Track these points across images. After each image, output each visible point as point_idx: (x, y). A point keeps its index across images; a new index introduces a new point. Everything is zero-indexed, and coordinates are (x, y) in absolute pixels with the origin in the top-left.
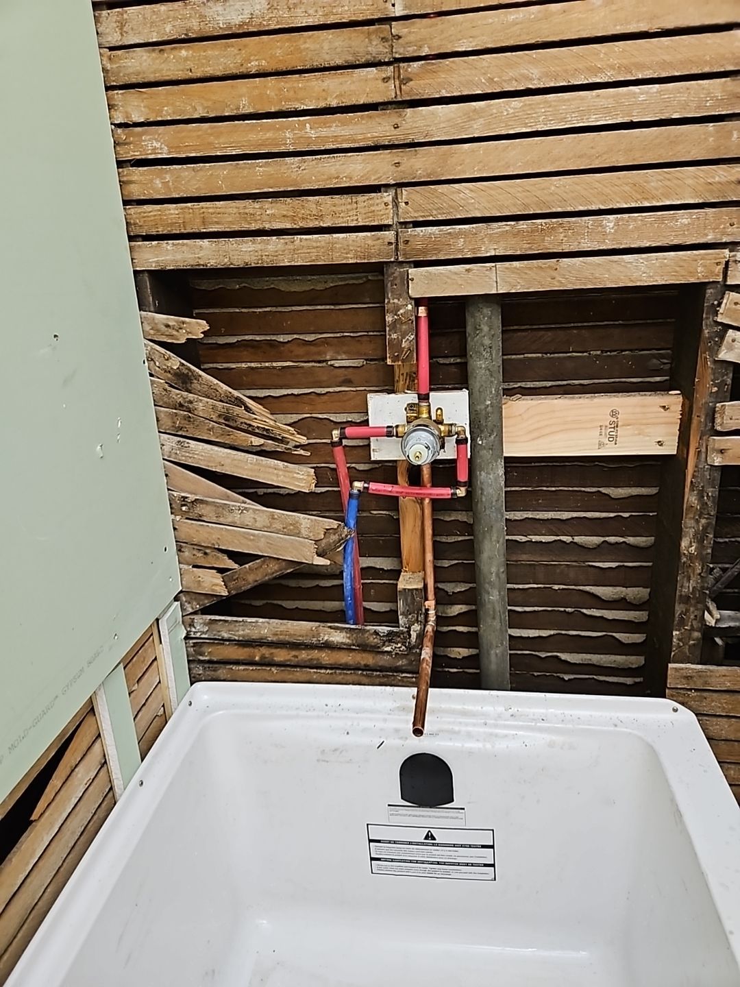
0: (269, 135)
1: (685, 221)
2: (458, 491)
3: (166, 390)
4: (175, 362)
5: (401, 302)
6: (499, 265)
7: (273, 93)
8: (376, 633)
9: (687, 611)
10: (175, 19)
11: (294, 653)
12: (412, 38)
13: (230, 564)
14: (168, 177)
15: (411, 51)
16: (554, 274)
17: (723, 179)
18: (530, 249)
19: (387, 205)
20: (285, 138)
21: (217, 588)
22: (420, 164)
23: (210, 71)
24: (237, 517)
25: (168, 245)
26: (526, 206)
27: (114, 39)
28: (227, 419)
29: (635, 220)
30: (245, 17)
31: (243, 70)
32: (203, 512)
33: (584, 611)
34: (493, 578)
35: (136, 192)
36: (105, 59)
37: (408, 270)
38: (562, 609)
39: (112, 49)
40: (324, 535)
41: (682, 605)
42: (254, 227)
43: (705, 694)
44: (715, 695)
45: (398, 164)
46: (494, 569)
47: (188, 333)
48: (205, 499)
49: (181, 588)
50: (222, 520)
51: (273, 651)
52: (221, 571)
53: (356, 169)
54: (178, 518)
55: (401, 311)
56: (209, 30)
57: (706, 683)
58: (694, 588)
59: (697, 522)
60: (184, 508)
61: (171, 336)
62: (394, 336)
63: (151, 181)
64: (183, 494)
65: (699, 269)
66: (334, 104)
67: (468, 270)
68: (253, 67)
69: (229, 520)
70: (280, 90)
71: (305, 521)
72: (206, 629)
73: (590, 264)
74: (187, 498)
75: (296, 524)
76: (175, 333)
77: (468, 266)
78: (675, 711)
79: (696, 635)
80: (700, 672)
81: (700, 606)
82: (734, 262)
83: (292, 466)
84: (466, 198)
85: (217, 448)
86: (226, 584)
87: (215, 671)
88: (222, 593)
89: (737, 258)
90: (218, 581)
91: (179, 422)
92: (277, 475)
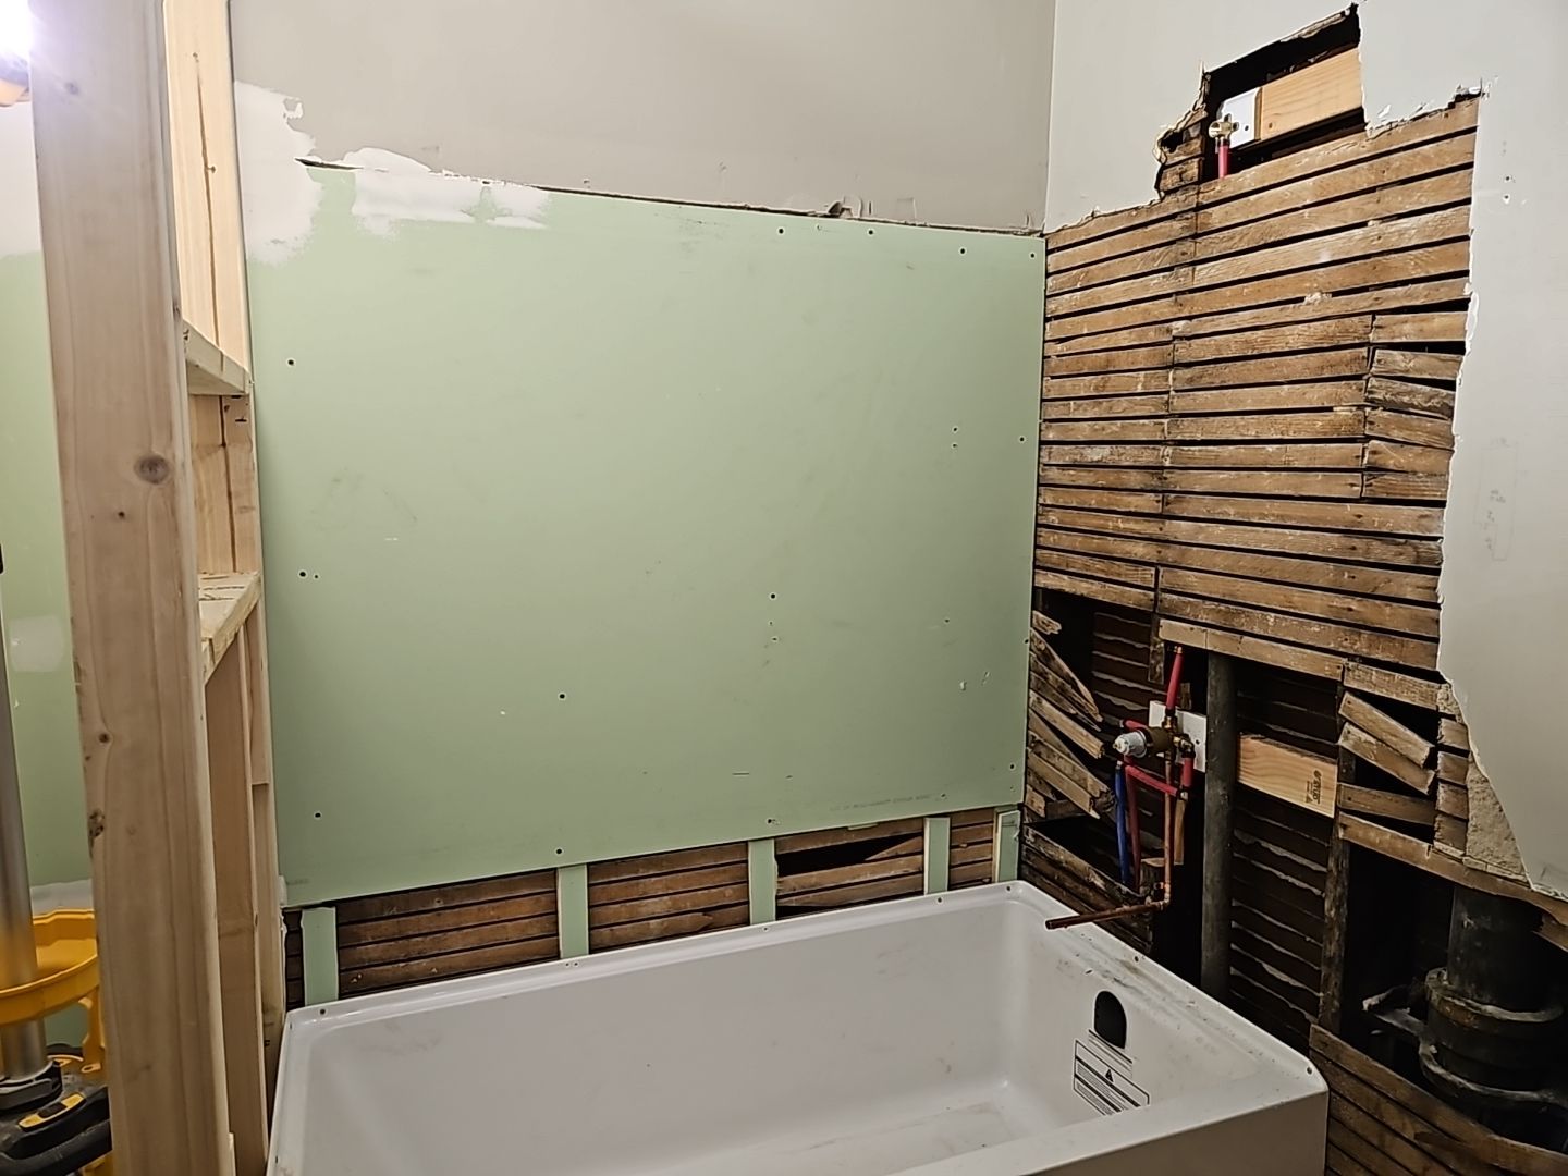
0: (1102, 522)
1: (1317, 630)
2: (1182, 794)
3: (1036, 662)
4: (1044, 645)
5: (1157, 640)
6: (1209, 630)
7: (1106, 499)
8: (1120, 889)
10: (1076, 454)
11: (1076, 884)
12: (1172, 480)
13: (1050, 796)
15: (1171, 487)
16: (1239, 646)
17: (1339, 605)
18: (1224, 624)
19: (1152, 575)
20: (1109, 526)
21: (1041, 811)
22: (1171, 554)
23: (1083, 483)
24: (1055, 761)
25: (1050, 575)
26: (1225, 594)
27: (1045, 460)
28: (1062, 691)
29: (1286, 620)
30: (1100, 457)
31: (1095, 485)
32: (1042, 751)
35: (1042, 541)
36: (1039, 469)
37: (1160, 619)
39: (1042, 465)
40: (1099, 794)
41: (1326, 967)
42: (1089, 573)
43: (1338, 1070)
44: (1345, 1075)
45: (1159, 552)
47: (1052, 629)
48: (1046, 743)
49: (1023, 801)
50: (1050, 761)
51: (1066, 877)
52: (1047, 800)
53: (1139, 550)
54: (1029, 750)
55: (1158, 645)
56: (1083, 461)
57: (1338, 1057)
59: (1336, 888)
60: (1033, 745)
61: (1044, 629)
62: (1153, 662)
63: (1049, 537)
64: (1033, 733)
65: (1327, 668)
66: (1134, 510)
67: (1192, 629)
68: (1100, 483)
69: (1053, 762)
70: (1111, 498)
71: (1090, 778)
72: (1033, 840)
73: (1261, 644)
74: (1035, 737)
75: (1085, 779)
76: (1047, 627)
77: (1192, 626)
78: (1309, 1071)
79: (1336, 1003)
80: (1334, 1042)
81: (1339, 974)
82: (1349, 669)
83: (1090, 736)
84: (1193, 581)
85: (1054, 709)
86: (1045, 810)
87: (1035, 876)
88: (1043, 815)
89: (1350, 666)
90: (1043, 805)
91: (1039, 684)
92: (1082, 739)
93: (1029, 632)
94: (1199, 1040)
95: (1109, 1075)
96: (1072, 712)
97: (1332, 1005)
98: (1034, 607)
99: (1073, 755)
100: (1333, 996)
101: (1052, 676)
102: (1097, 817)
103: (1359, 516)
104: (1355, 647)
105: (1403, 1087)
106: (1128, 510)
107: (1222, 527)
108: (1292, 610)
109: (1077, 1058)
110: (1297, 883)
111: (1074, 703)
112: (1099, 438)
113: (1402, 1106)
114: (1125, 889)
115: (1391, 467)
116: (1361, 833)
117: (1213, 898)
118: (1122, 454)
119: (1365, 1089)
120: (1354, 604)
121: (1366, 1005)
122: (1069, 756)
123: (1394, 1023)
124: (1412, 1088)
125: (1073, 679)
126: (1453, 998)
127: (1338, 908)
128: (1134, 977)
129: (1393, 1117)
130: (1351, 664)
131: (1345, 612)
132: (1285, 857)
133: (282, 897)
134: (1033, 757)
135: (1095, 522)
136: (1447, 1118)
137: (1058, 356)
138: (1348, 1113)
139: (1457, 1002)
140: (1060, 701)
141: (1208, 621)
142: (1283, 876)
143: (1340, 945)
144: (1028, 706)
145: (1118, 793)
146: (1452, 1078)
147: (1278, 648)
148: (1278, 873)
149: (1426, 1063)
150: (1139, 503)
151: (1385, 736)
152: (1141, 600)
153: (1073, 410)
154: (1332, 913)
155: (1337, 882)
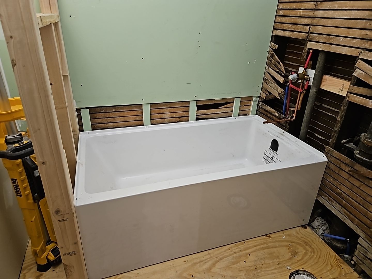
0: (296, 13)
1: (355, 41)
2: (304, 91)
3: (269, 57)
4: (272, 52)
5: (306, 48)
6: (322, 44)
8: (282, 116)
11: (271, 115)
13: (268, 94)
14: (281, 19)
16: (330, 48)
17: (364, 33)
18: (327, 42)
19: (308, 28)
20: (298, 14)
22: (315, 21)
25: (278, 31)
28: (275, 65)
29: (346, 39)
31: (296, 1)
32: (267, 82)
35: (276, 21)
37: (308, 42)
40: (281, 92)
42: (289, 29)
43: (331, 156)
44: (333, 157)
45: (312, 21)
47: (276, 47)
48: (269, 80)
49: (260, 95)
50: (269, 84)
51: (268, 114)
53: (306, 21)
55: (306, 50)
57: (332, 153)
60: (265, 80)
62: (303, 55)
63: (279, 19)
64: (266, 77)
65: (355, 53)
66: (306, 8)
67: (317, 44)
71: (279, 88)
72: (261, 105)
73: (337, 47)
76: (274, 47)
77: (317, 43)
78: (324, 156)
79: (335, 141)
80: (332, 150)
81: (337, 134)
82: (362, 53)
83: (281, 77)
84: (320, 29)
85: (272, 70)
86: (266, 97)
87: (260, 114)
88: (265, 98)
89: (362, 52)
90: (265, 96)
91: (269, 64)
92: (279, 78)
93: (269, 48)
94: (296, 150)
95: (272, 158)
96: (278, 70)
97: (333, 142)
98: (271, 41)
99: (275, 83)
100: (334, 140)
101: (273, 61)
102: (279, 98)
105: (347, 160)
106: (304, 8)
107: (333, 11)
108: (349, 36)
109: (265, 154)
110: (330, 114)
111: (278, 68)
113: (346, 164)
114: (283, 116)
116: (353, 99)
117: (307, 118)
119: (338, 160)
120: (369, 32)
121: (342, 142)
122: (274, 83)
123: (349, 146)
124: (350, 160)
125: (279, 62)
126: (368, 139)
127: (341, 118)
128: (282, 136)
129: (343, 167)
130: (363, 51)
131: (365, 35)
132: (328, 108)
133: (75, 105)
134: (264, 83)
135: (294, 13)
136: (358, 167)
138: (332, 166)
139: (368, 140)
140: (274, 68)
141: (322, 41)
142: (326, 113)
143: (339, 127)
144: (265, 70)
145: (286, 92)
146: (362, 158)
147: (342, 47)
148: (325, 112)
149: (356, 155)
150: (308, 6)
151: (368, 72)
152: (303, 36)
154: (339, 120)
155: (343, 112)
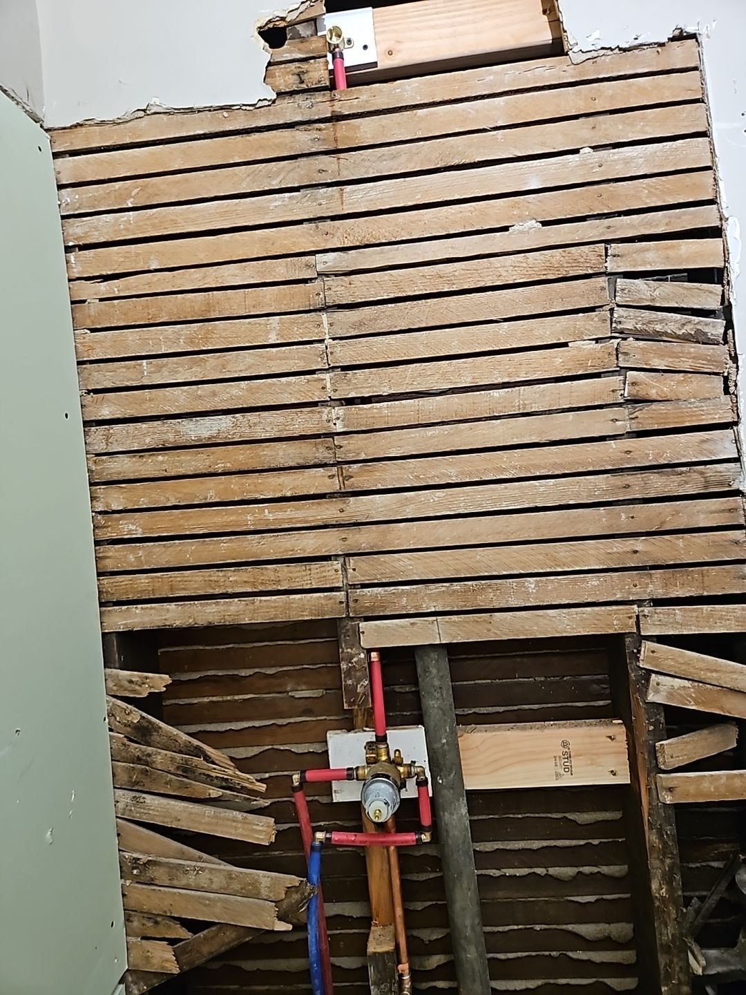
0: (233, 518)
1: (596, 583)
2: (423, 837)
3: (124, 744)
4: (136, 715)
5: (354, 651)
6: (439, 618)
7: (237, 487)
9: (671, 962)
10: (155, 433)
12: (351, 447)
13: (183, 933)
14: (141, 553)
15: (351, 457)
17: (620, 550)
19: (336, 571)
20: (247, 520)
21: (167, 965)
22: (364, 539)
23: (182, 471)
24: (191, 879)
25: (137, 609)
26: (457, 571)
27: (102, 448)
28: (185, 770)
29: (552, 581)
30: (214, 432)
31: (211, 470)
32: (155, 873)
33: (570, 954)
34: (469, 932)
35: (110, 565)
36: (91, 463)
37: (358, 624)
38: (547, 953)
39: (97, 455)
40: (286, 894)
41: (664, 956)
42: (217, 591)
45: (344, 539)
46: (468, 922)
47: (150, 687)
48: (159, 859)
49: (127, 967)
50: (175, 883)
52: (172, 942)
53: (308, 543)
54: (128, 883)
55: (355, 659)
56: (182, 441)
58: (673, 935)
59: (663, 862)
60: (135, 872)
61: (134, 691)
62: (350, 682)
63: (126, 555)
64: (135, 855)
65: (615, 622)
66: (289, 494)
67: (413, 624)
68: (220, 467)
69: (184, 882)
70: (243, 484)
71: (264, 878)
73: (521, 618)
74: (139, 859)
75: (255, 884)
76: (137, 688)
77: (412, 620)
82: (644, 616)
83: (252, 817)
85: (172, 802)
86: (177, 959)
88: (172, 970)
89: (646, 613)
90: (170, 955)
91: (136, 776)
92: (236, 828)
93: (104, 703)
96: (215, 793)
101: (161, 758)
102: (286, 928)
103: (628, 452)
104: (649, 590)
106: (278, 495)
111: (209, 780)
112: (209, 407)
115: (654, 397)
116: (692, 789)
118: (255, 424)
120: (639, 544)
125: (197, 747)
130: (645, 610)
131: (629, 555)
134: (139, 890)
135: (219, 519)
137: (101, 300)
140: (184, 786)
141: (437, 609)
143: (679, 922)
144: (118, 817)
145: (315, 879)
150: (297, 483)
151: (703, 675)
152: (321, 606)
153: (147, 372)
155: (664, 855)
